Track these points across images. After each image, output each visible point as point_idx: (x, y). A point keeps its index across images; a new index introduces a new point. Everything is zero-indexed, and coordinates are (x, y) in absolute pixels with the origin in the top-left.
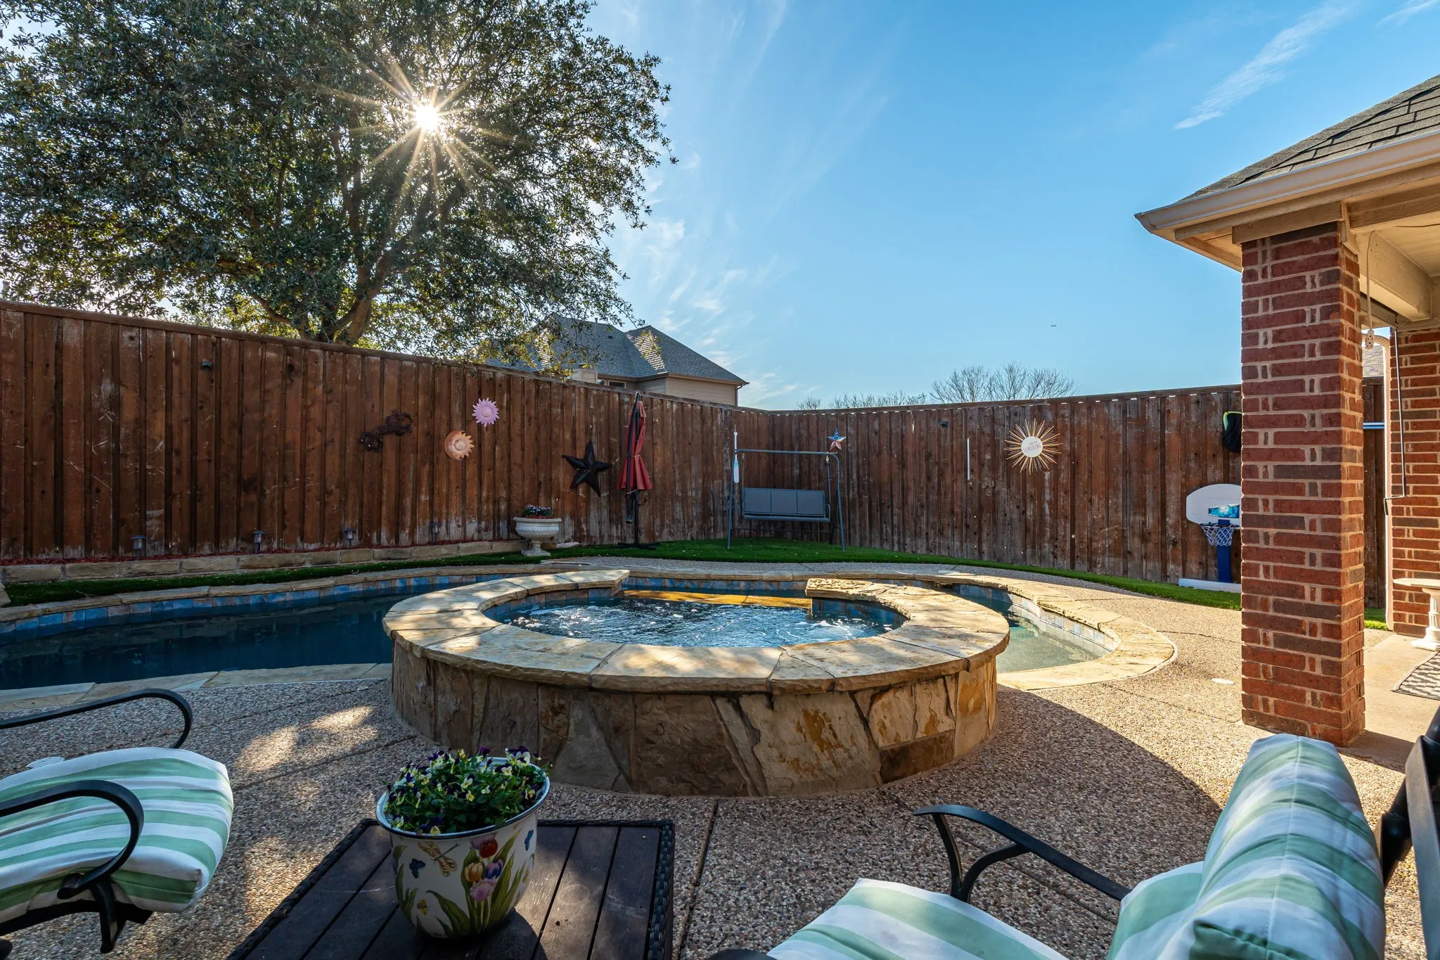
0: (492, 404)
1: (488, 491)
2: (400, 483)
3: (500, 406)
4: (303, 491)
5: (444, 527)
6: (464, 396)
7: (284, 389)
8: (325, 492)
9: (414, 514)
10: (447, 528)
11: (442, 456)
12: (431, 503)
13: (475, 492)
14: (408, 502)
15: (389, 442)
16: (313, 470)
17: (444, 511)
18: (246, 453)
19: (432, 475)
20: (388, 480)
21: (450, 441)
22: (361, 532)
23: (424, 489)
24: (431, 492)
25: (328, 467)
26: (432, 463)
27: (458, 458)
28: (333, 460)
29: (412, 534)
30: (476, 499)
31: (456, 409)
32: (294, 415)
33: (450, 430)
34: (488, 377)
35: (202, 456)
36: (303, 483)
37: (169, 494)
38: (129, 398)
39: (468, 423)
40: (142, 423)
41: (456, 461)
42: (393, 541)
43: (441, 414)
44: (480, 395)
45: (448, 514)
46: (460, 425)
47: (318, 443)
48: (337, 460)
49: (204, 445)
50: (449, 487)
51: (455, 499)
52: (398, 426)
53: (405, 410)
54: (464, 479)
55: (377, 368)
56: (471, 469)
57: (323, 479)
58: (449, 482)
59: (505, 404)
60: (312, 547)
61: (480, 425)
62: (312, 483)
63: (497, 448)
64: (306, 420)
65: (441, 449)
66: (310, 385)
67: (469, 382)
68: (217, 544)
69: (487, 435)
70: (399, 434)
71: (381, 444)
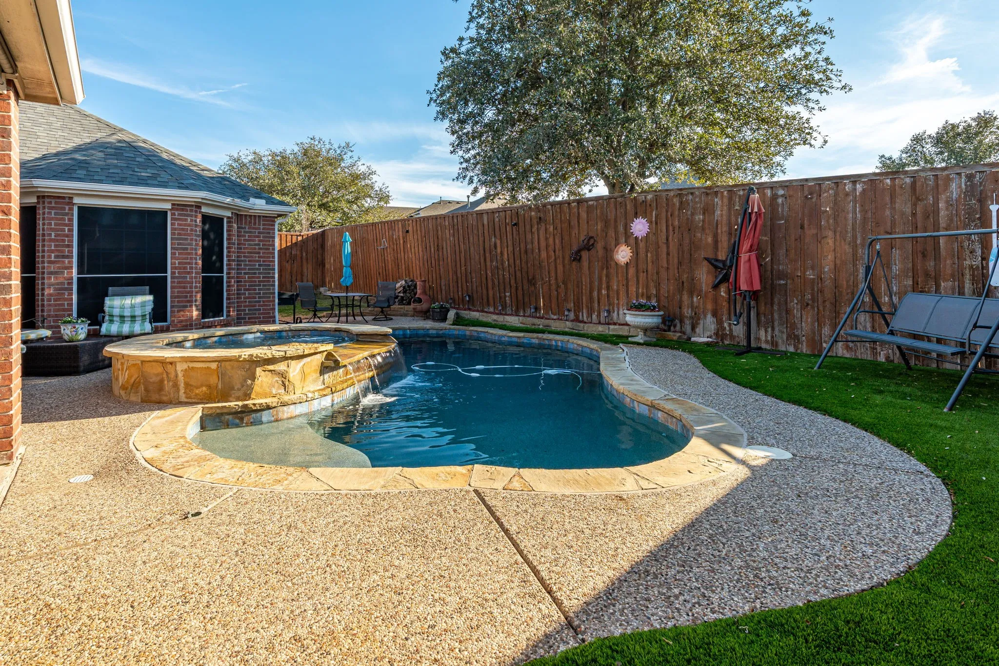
0: (644, 221)
1: (643, 289)
2: (591, 282)
3: (650, 222)
4: (550, 285)
5: (616, 312)
6: (626, 218)
7: (538, 230)
8: (558, 287)
9: (599, 302)
10: (618, 314)
11: (613, 263)
12: (608, 296)
13: (635, 290)
14: (595, 294)
15: (585, 255)
16: (553, 274)
17: (616, 302)
18: (529, 265)
19: (607, 276)
20: (585, 280)
21: (617, 252)
22: (575, 312)
23: (603, 286)
24: (608, 288)
25: (559, 272)
26: (607, 268)
27: (623, 264)
28: (560, 268)
29: (599, 316)
30: (635, 294)
31: (621, 229)
32: (543, 244)
33: (617, 244)
34: (641, 201)
35: (517, 268)
36: (550, 281)
37: (511, 287)
38: (498, 242)
39: (628, 236)
40: (502, 253)
41: (622, 266)
42: (589, 319)
43: (611, 233)
44: (636, 216)
45: (618, 304)
46: (624, 240)
47: (553, 258)
48: (562, 268)
49: (518, 262)
50: (618, 286)
51: (622, 294)
52: (588, 246)
53: (591, 234)
54: (627, 279)
55: (576, 210)
56: (632, 271)
57: (556, 279)
58: (618, 281)
59: (654, 219)
60: (555, 317)
61: (636, 238)
62: (553, 282)
63: (649, 255)
64: (547, 246)
65: (612, 258)
66: (548, 227)
67: (628, 207)
68: (524, 311)
69: (642, 245)
70: (589, 250)
71: (581, 257)
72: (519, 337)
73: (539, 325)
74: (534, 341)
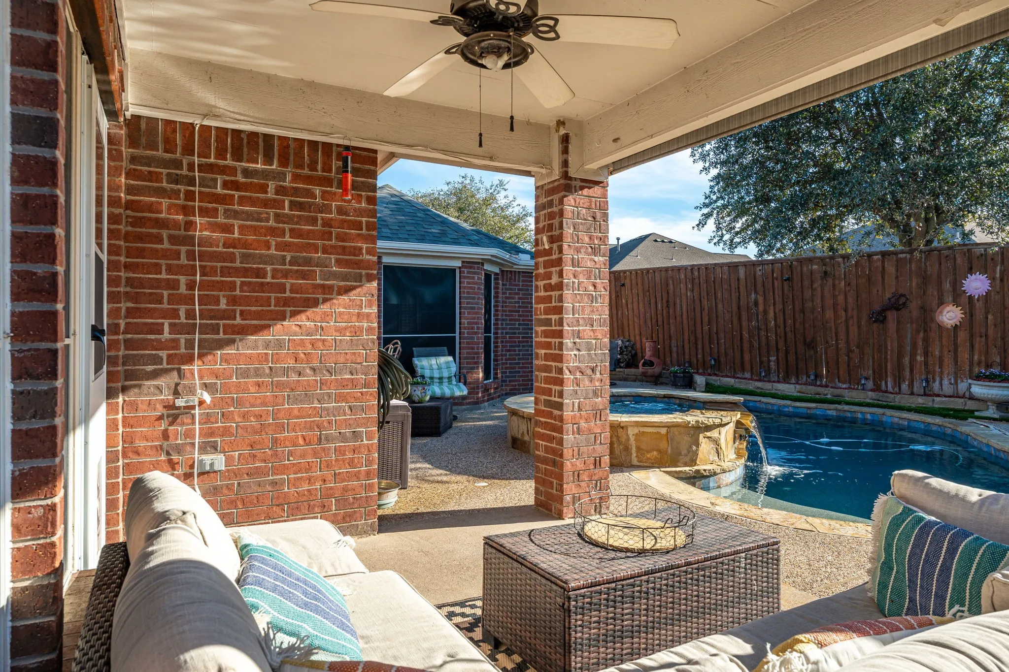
0: (983, 277)
1: (980, 355)
2: (901, 347)
3: (993, 279)
4: (838, 349)
5: (937, 382)
6: (955, 274)
7: (822, 286)
8: (850, 351)
9: (912, 370)
10: (941, 384)
11: (933, 325)
12: (926, 363)
13: (967, 356)
14: (907, 360)
15: (891, 316)
16: (842, 336)
17: (938, 370)
18: (807, 326)
19: (926, 340)
20: (892, 345)
21: (941, 312)
22: (874, 381)
23: (919, 351)
24: (926, 354)
25: (851, 334)
26: (925, 331)
27: (949, 326)
28: (854, 330)
29: (911, 385)
30: (967, 362)
31: (947, 286)
32: (829, 302)
33: (941, 303)
34: (978, 254)
35: (788, 329)
36: (837, 344)
37: (778, 350)
38: (761, 300)
39: (958, 296)
40: (765, 312)
41: (948, 329)
42: (897, 389)
43: (932, 291)
44: (971, 271)
45: (942, 373)
46: (951, 299)
47: (844, 318)
48: (856, 330)
49: (789, 322)
50: (941, 351)
51: (948, 361)
52: (897, 304)
53: (901, 291)
54: (955, 344)
55: (879, 264)
56: (963, 336)
57: (848, 342)
58: (942, 347)
59: (998, 275)
60: (844, 386)
61: (971, 298)
62: (842, 345)
63: (990, 317)
64: (835, 305)
65: (933, 320)
66: (837, 282)
67: (959, 261)
68: (798, 378)
69: (979, 305)
70: (898, 309)
71: (885, 317)
72: (808, 408)
73: (826, 395)
74: (830, 412)
